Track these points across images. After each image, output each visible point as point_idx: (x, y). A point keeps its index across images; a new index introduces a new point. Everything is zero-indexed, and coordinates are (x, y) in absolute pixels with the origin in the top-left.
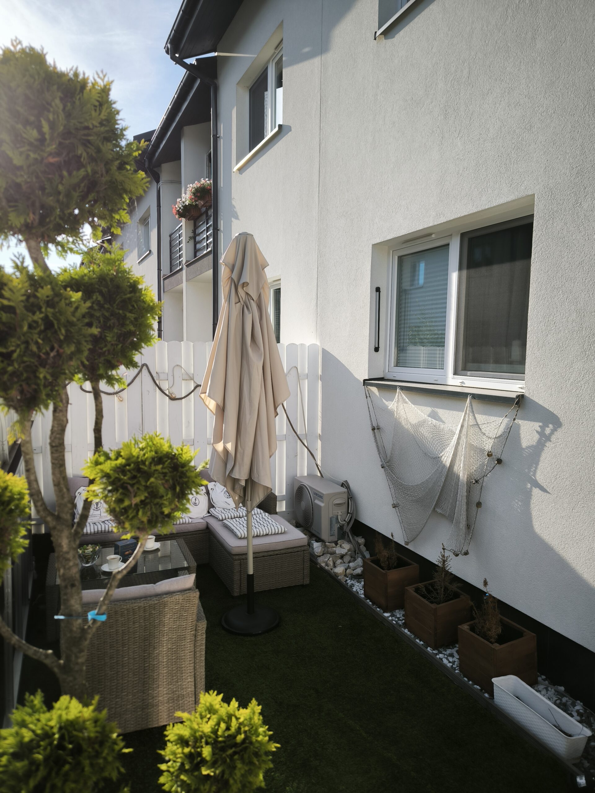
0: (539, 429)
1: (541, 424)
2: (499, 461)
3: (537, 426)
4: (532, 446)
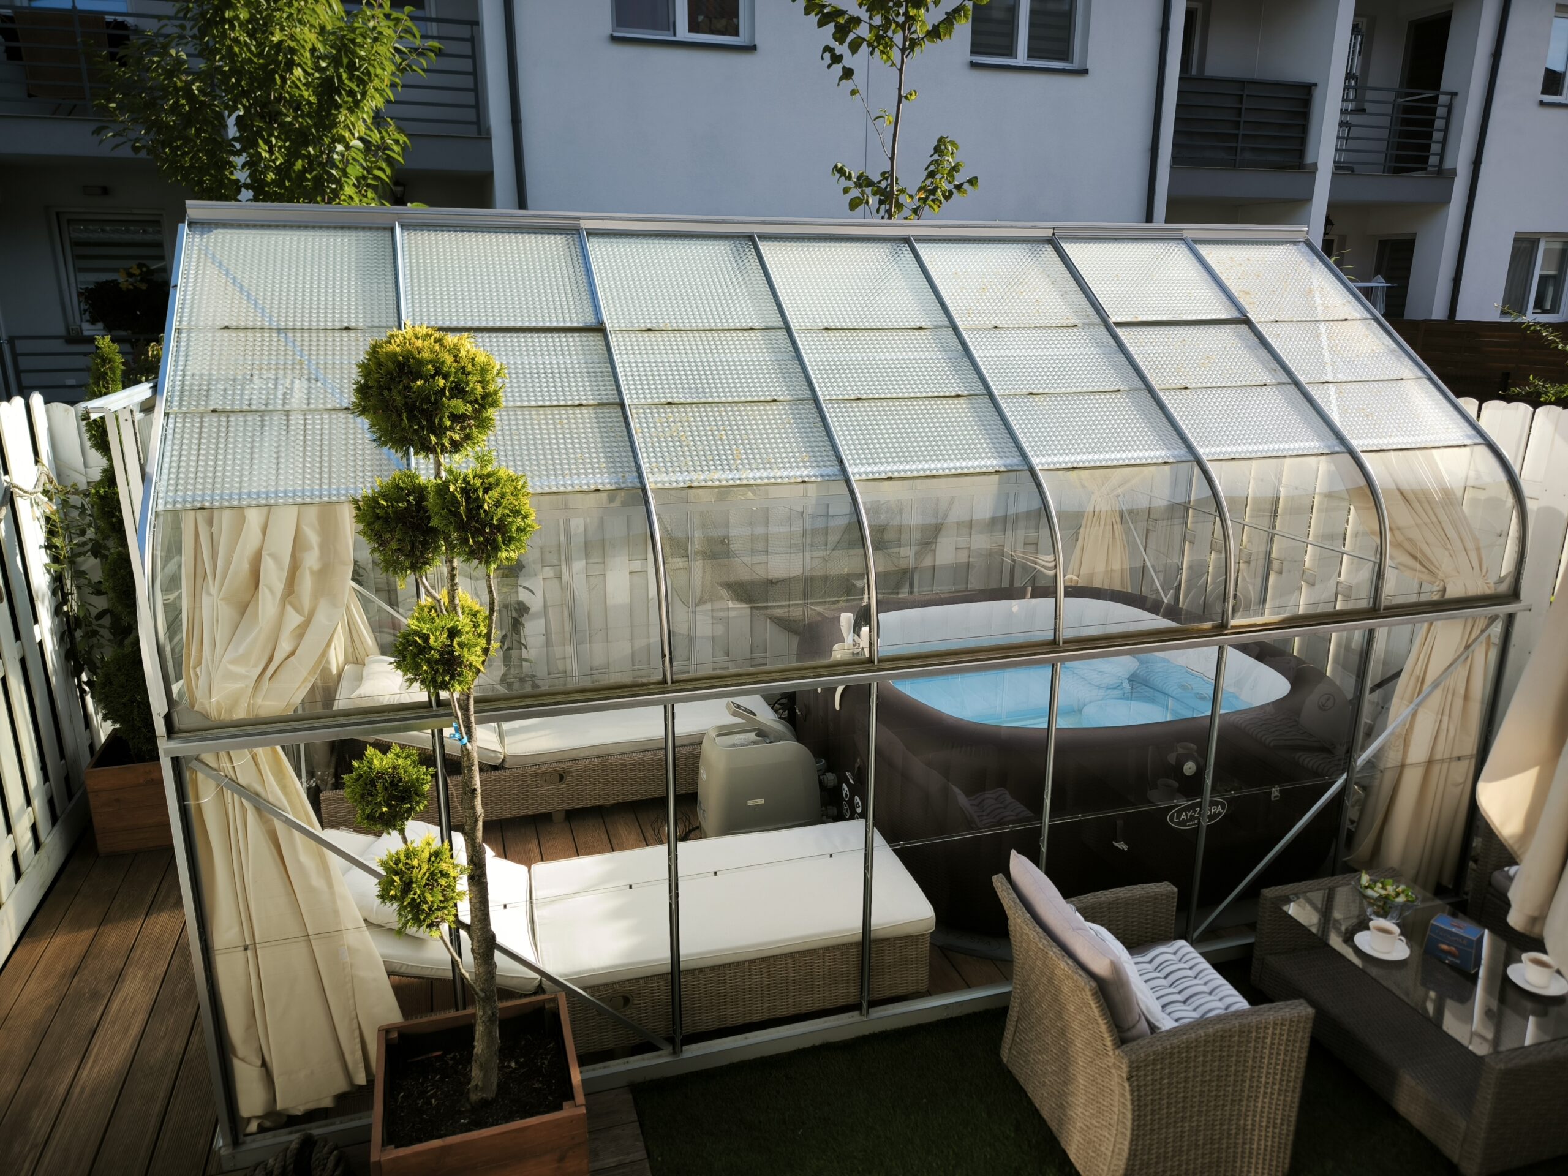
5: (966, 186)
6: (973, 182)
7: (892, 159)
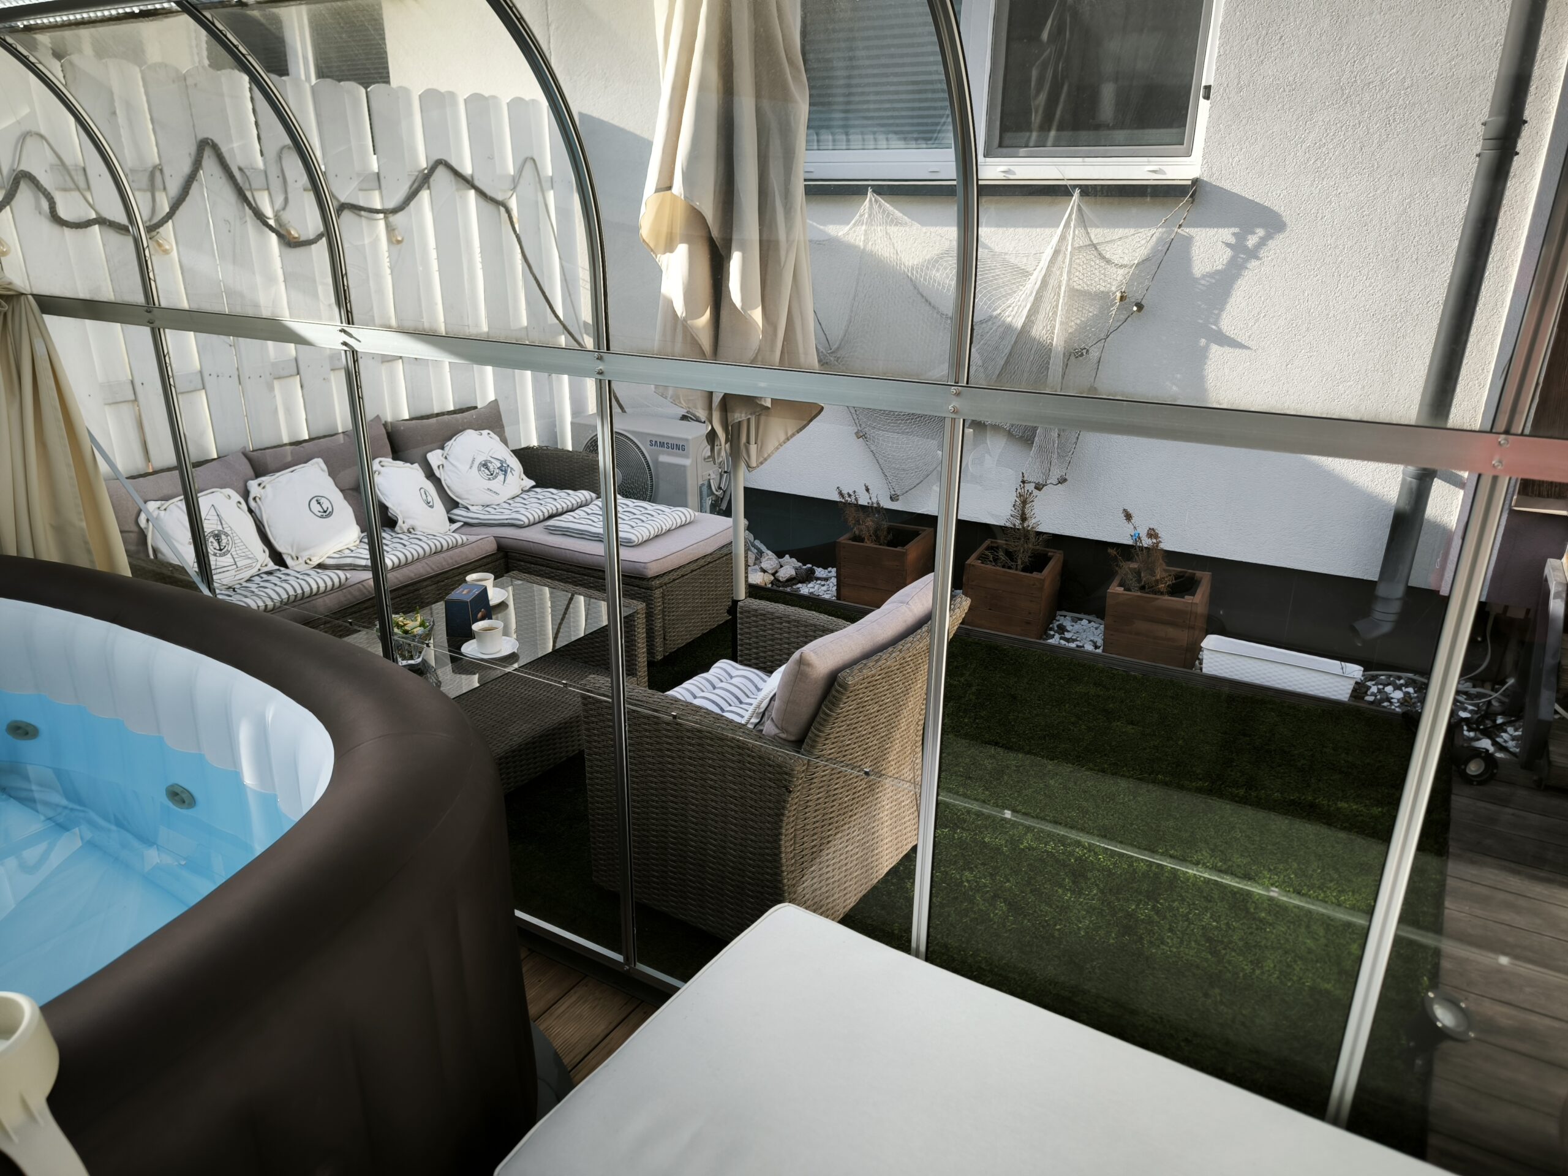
0: (1232, 240)
1: (1237, 230)
2: (1140, 307)
3: (1227, 234)
4: (1218, 272)
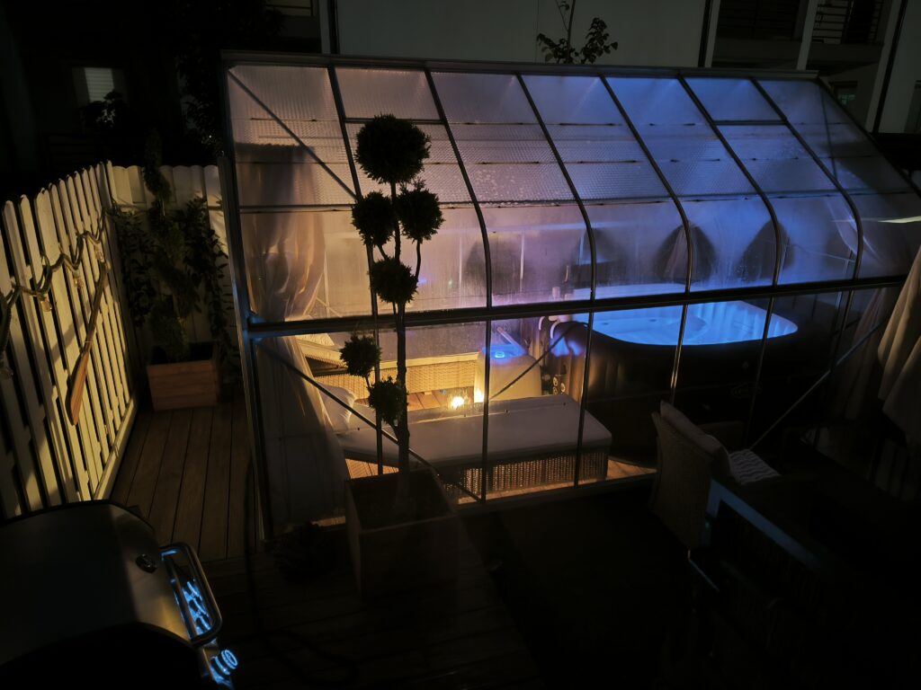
5: (611, 48)
6: (615, 45)
7: (569, 31)
